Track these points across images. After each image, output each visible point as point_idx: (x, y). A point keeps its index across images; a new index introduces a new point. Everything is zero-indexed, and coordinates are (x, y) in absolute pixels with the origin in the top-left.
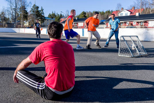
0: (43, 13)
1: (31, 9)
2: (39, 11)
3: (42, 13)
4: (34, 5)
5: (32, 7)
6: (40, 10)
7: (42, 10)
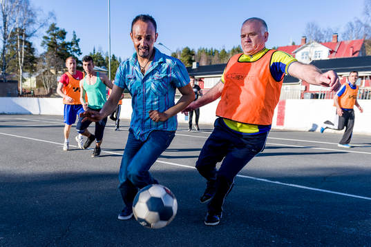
0: (79, 50)
1: (43, 39)
2: (69, 44)
3: (75, 51)
4: (53, 27)
5: (48, 32)
6: (70, 41)
7: (76, 42)
